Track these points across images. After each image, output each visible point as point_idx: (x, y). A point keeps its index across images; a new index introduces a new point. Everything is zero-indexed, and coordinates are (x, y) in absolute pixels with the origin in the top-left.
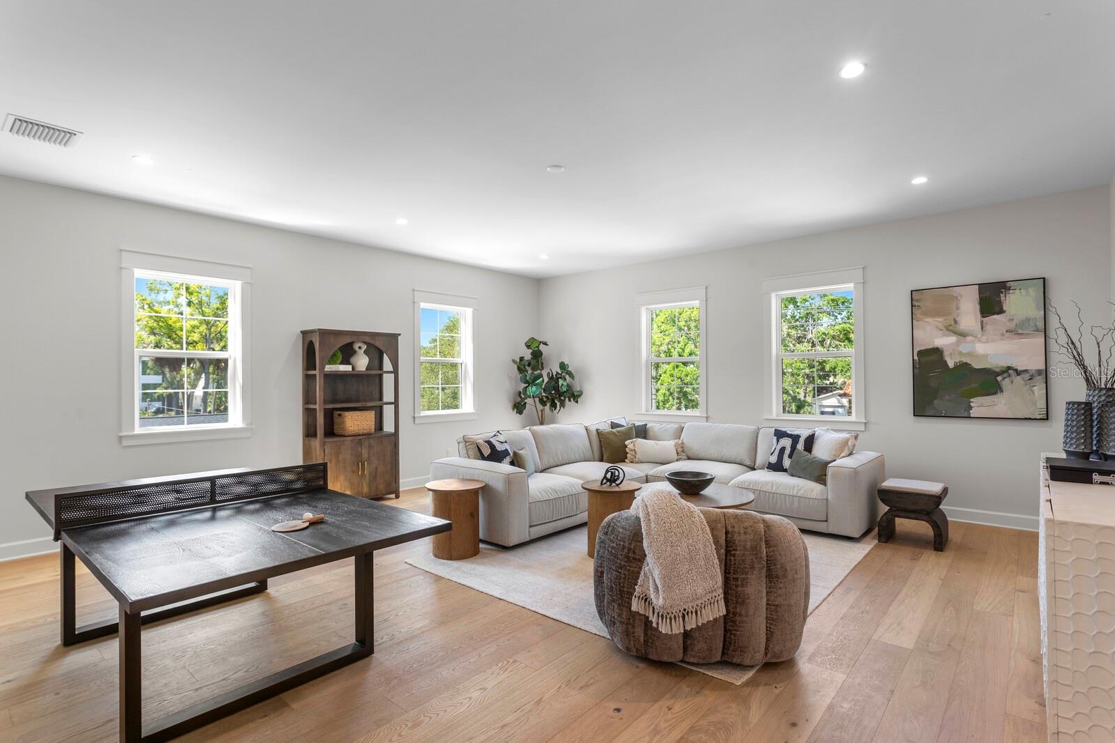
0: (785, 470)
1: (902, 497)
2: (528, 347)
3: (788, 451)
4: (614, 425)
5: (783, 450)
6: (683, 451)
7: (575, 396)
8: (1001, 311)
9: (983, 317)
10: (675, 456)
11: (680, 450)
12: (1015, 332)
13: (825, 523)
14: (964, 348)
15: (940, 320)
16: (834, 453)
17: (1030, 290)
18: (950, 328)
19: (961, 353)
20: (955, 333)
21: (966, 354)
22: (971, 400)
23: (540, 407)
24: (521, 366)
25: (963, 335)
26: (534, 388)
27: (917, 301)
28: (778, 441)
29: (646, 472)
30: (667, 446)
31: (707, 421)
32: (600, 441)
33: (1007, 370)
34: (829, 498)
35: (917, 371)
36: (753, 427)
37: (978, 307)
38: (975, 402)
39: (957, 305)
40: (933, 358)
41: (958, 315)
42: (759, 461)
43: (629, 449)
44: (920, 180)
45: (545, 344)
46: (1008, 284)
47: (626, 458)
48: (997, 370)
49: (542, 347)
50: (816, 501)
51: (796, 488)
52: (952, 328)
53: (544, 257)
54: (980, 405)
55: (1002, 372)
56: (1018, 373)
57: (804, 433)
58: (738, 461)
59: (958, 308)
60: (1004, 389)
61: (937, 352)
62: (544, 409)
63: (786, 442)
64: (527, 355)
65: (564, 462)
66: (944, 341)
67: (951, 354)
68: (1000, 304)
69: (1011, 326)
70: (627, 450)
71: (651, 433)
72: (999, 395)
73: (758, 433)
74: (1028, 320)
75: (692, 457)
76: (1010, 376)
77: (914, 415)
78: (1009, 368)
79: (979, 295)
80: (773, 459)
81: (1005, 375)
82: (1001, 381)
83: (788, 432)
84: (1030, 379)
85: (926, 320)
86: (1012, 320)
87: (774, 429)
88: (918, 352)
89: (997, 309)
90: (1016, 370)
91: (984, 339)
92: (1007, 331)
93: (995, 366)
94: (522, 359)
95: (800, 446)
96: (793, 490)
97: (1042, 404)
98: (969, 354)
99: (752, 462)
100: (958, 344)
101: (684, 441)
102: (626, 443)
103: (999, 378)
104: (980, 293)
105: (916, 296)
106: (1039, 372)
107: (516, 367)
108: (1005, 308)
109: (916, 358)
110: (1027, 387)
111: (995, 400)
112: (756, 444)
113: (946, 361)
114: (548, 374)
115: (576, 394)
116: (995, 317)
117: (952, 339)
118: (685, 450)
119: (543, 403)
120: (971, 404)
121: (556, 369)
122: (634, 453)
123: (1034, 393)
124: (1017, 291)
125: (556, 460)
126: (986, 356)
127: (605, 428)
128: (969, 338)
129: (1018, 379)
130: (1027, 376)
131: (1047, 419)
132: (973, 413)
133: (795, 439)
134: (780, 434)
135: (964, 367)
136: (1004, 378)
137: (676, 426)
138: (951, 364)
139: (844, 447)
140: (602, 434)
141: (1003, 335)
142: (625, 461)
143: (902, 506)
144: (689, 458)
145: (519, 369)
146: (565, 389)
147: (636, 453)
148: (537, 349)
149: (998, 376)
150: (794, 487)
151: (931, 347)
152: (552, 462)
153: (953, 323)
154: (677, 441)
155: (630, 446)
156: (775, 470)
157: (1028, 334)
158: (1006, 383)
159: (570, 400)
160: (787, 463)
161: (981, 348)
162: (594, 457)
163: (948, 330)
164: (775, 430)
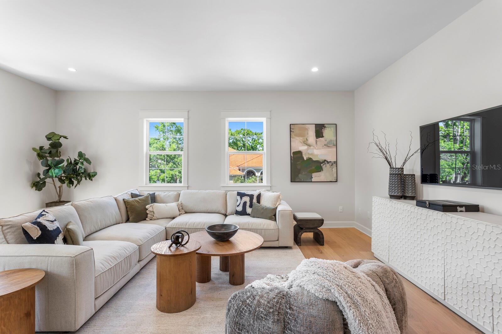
0: (249, 215)
1: (308, 222)
2: (49, 139)
3: (248, 204)
4: (133, 196)
5: (245, 203)
6: (182, 209)
7: (90, 176)
8: (323, 137)
9: (317, 138)
10: (178, 213)
11: (181, 208)
12: (327, 145)
13: (277, 242)
14: (310, 151)
15: (301, 138)
16: (274, 203)
17: (332, 128)
18: (305, 142)
19: (309, 154)
20: (307, 144)
21: (310, 154)
22: (312, 174)
23: (58, 184)
24: (41, 153)
25: (309, 146)
26: (57, 171)
27: (293, 129)
28: (241, 199)
29: (165, 226)
30: (172, 206)
31: (188, 189)
32: (127, 208)
33: (325, 161)
34: (279, 228)
35: (292, 161)
36: (222, 191)
37: (315, 134)
38: (314, 175)
39: (307, 132)
40: (299, 155)
41: (308, 137)
42: (229, 210)
43: (149, 211)
44: (315, 70)
45: (65, 138)
46: (325, 125)
47: (147, 217)
48: (321, 161)
49: (62, 140)
50: (274, 230)
51: (262, 225)
52: (305, 143)
53: (72, 70)
54: (316, 176)
55: (323, 162)
56: (328, 162)
57: (255, 194)
58: (217, 211)
59: (308, 134)
60: (323, 169)
61: (300, 153)
62: (62, 186)
63: (247, 199)
64: (46, 144)
65: (102, 228)
66: (303, 148)
67: (305, 154)
68: (322, 133)
69: (326, 143)
70: (148, 212)
71: (158, 199)
72: (322, 172)
73: (226, 195)
74: (331, 141)
75: (187, 212)
76: (325, 164)
77: (291, 182)
78: (325, 160)
79: (315, 128)
80: (240, 209)
81: (324, 163)
82: (323, 166)
83: (246, 193)
84: (332, 165)
85: (296, 138)
86: (326, 140)
87: (236, 192)
88: (293, 152)
89: (321, 136)
90: (327, 161)
91: (317, 148)
92: (324, 145)
93: (321, 159)
94: (41, 148)
95: (255, 200)
96: (261, 225)
97: (335, 175)
98: (312, 154)
99: (225, 211)
100: (308, 149)
101: (182, 202)
102: (147, 207)
103: (322, 165)
104: (316, 128)
105: (292, 127)
106: (334, 162)
107: (36, 153)
108: (324, 135)
109: (292, 155)
110: (331, 168)
111: (320, 174)
112: (226, 200)
113: (303, 157)
114: (68, 160)
115: (91, 174)
116: (321, 138)
117: (306, 147)
118: (183, 208)
119: (62, 181)
120: (312, 176)
121: (74, 156)
122: (152, 213)
123: (333, 171)
124: (328, 128)
125: (97, 227)
126: (317, 155)
127: (128, 197)
128: (312, 147)
129: (328, 165)
130: (331, 164)
131: (337, 181)
132: (313, 180)
133: (251, 197)
134: (241, 195)
135: (310, 159)
136: (323, 165)
137: (175, 193)
138: (305, 159)
139: (278, 199)
140: (128, 202)
141: (323, 146)
142: (145, 220)
143: (308, 226)
144: (186, 213)
145: (39, 155)
146: (83, 171)
147: (154, 213)
148: (57, 141)
149: (321, 164)
150: (261, 224)
151: (298, 150)
152: (93, 230)
153: (306, 140)
154: (178, 202)
155: (150, 209)
156: (241, 215)
157: (331, 147)
158: (324, 167)
159: (86, 179)
160: (249, 210)
161: (316, 152)
162: (122, 220)
163: (304, 143)
164: (238, 192)
